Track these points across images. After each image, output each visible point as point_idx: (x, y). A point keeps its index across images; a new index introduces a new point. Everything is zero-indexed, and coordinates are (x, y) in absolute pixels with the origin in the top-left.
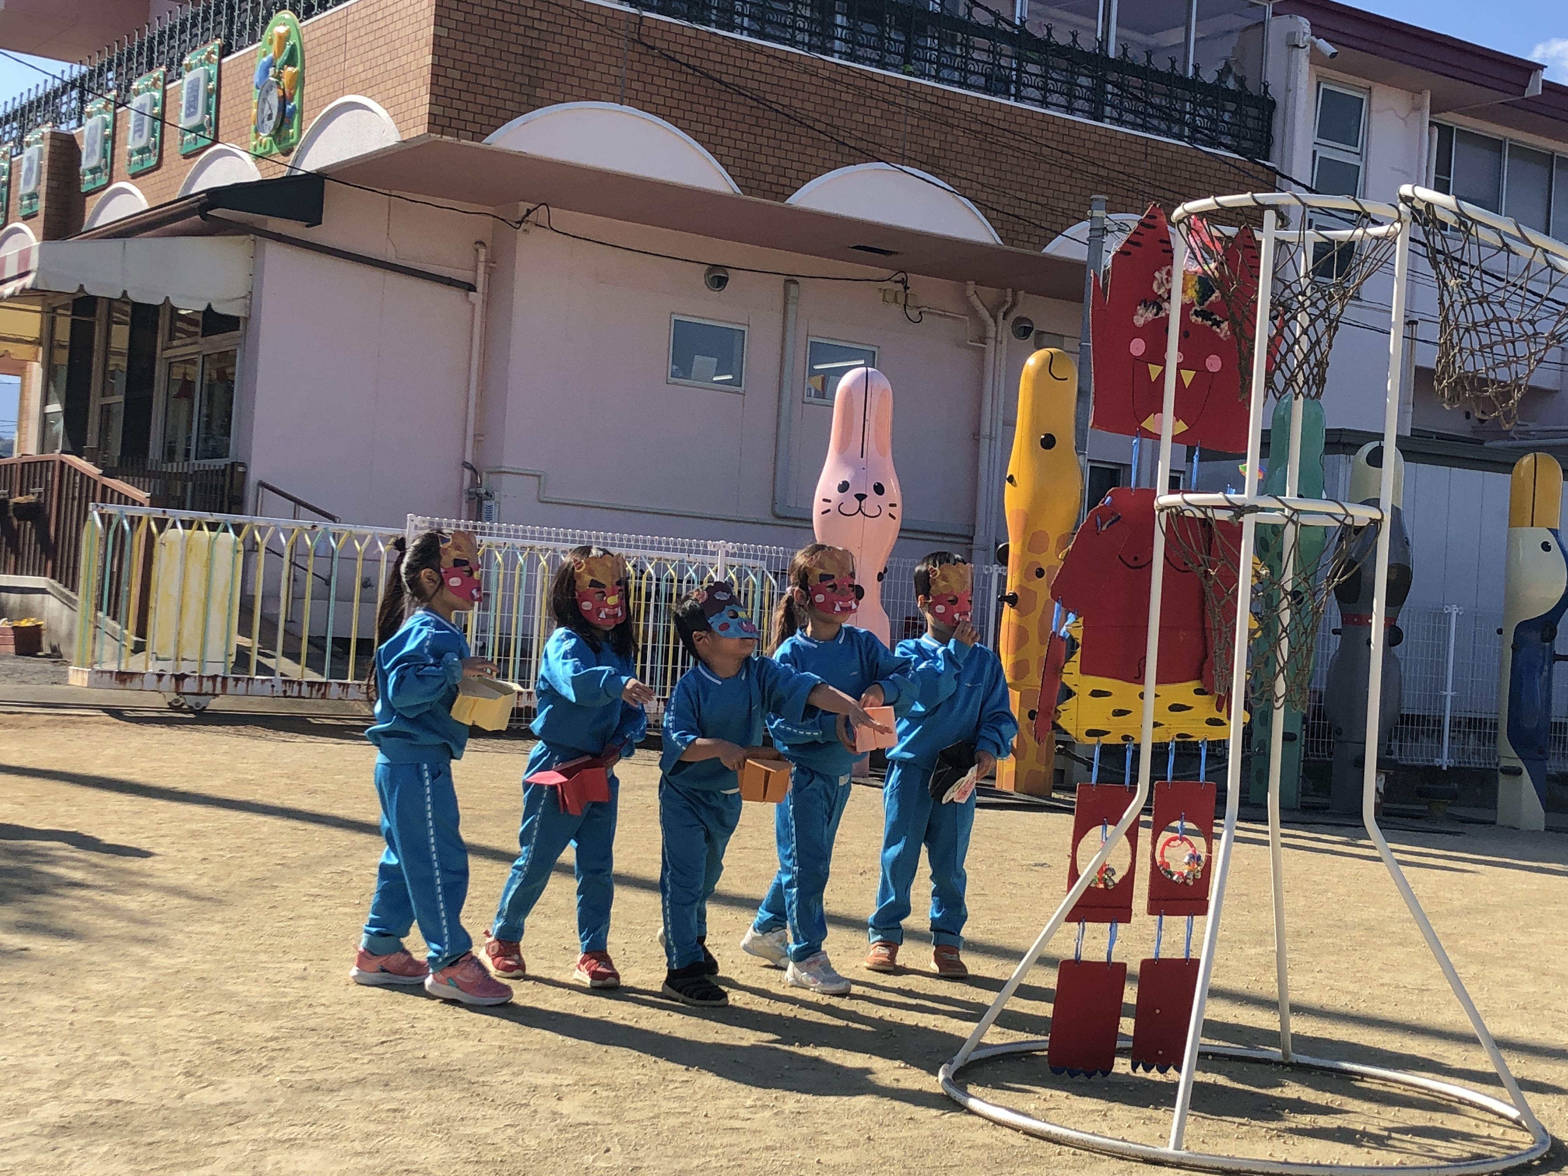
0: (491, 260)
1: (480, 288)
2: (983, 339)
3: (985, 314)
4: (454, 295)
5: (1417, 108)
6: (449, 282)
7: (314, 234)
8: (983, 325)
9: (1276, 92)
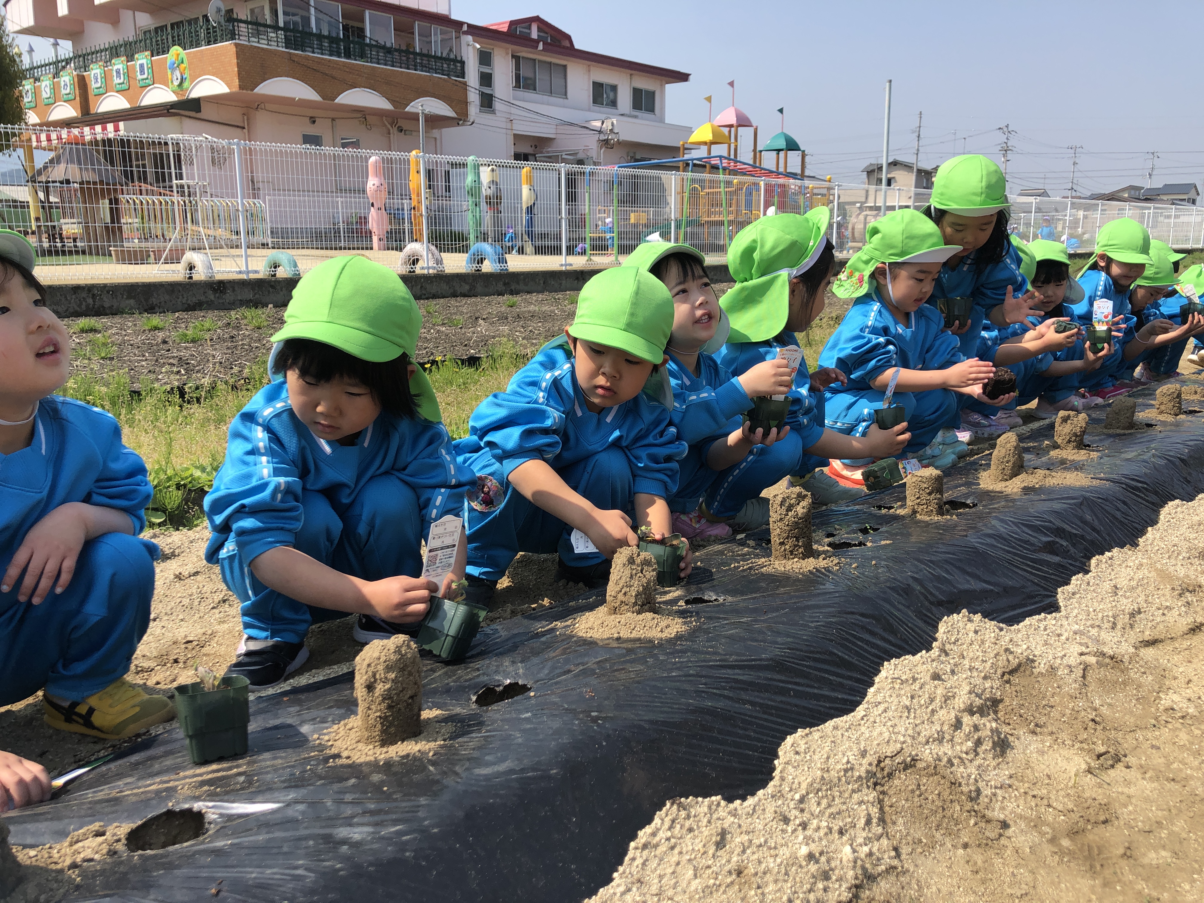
0: (248, 119)
1: (246, 127)
2: (389, 133)
3: (389, 126)
4: (239, 130)
5: (507, 54)
6: (238, 127)
7: (198, 115)
8: (389, 130)
9: (464, 59)
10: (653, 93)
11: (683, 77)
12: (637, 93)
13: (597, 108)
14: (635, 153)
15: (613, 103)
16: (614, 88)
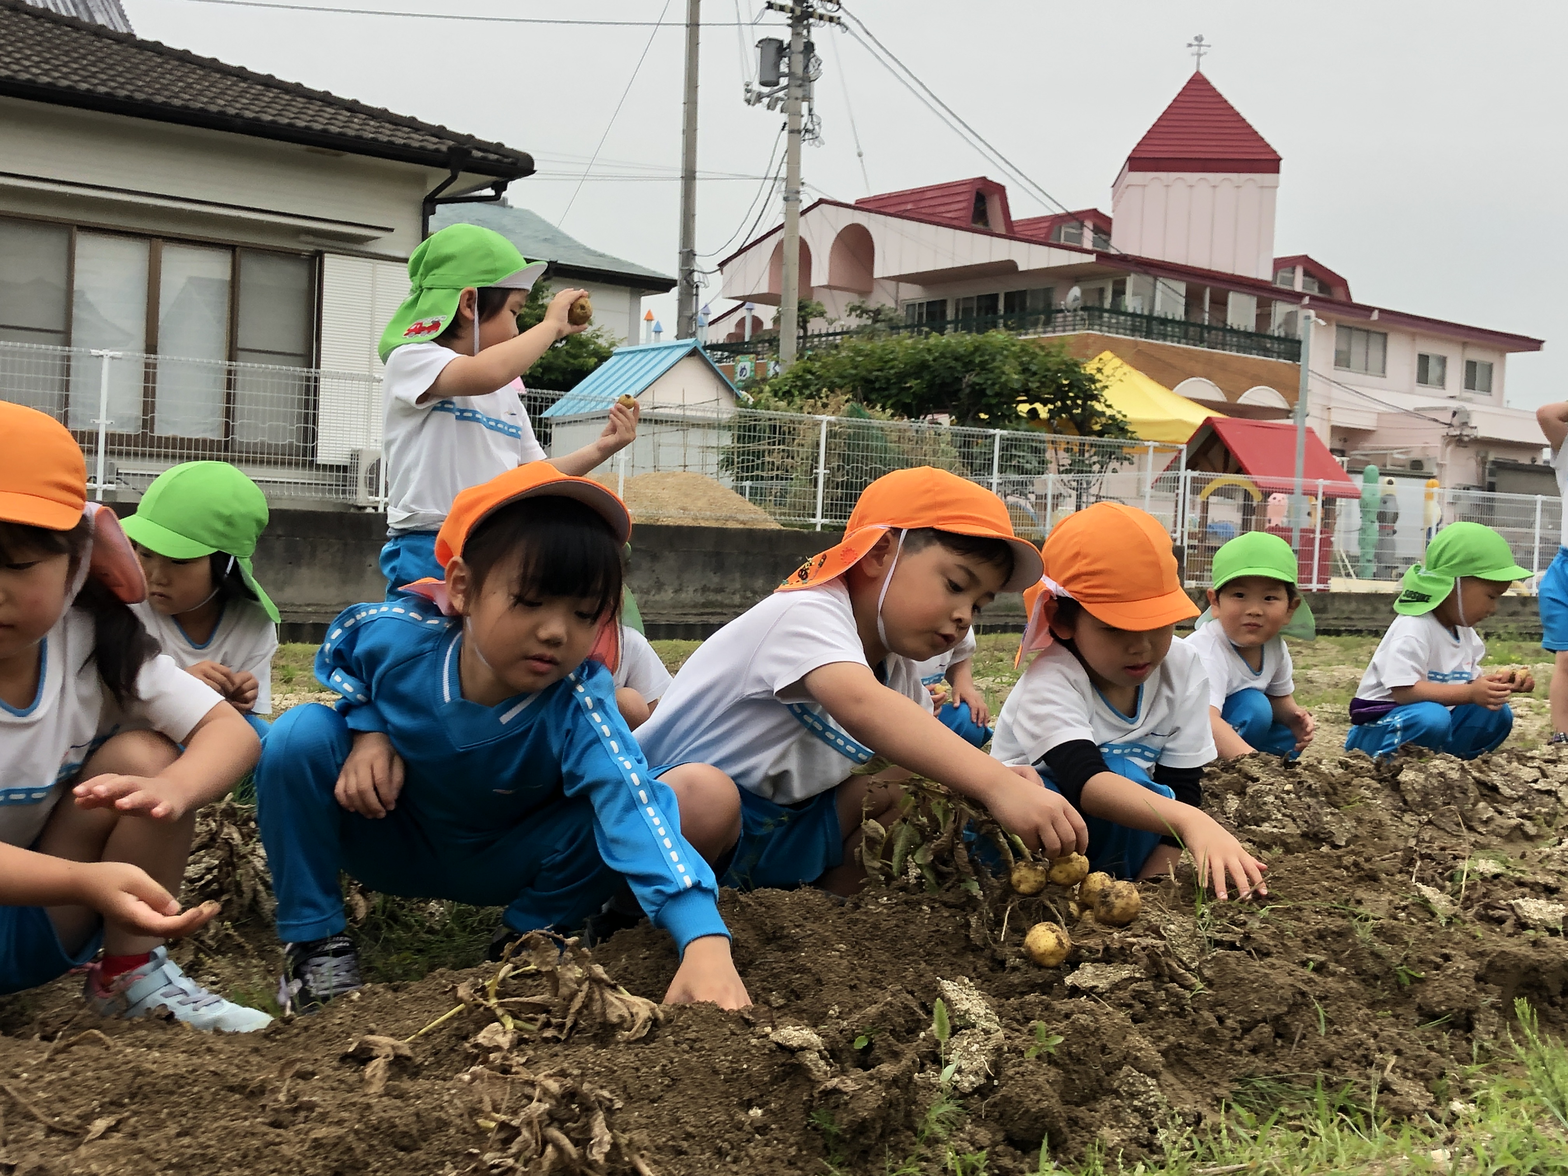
10: (1491, 366)
11: (1534, 345)
12: (1471, 366)
13: (1421, 389)
14: (1487, 453)
15: (1442, 382)
16: (1443, 361)
